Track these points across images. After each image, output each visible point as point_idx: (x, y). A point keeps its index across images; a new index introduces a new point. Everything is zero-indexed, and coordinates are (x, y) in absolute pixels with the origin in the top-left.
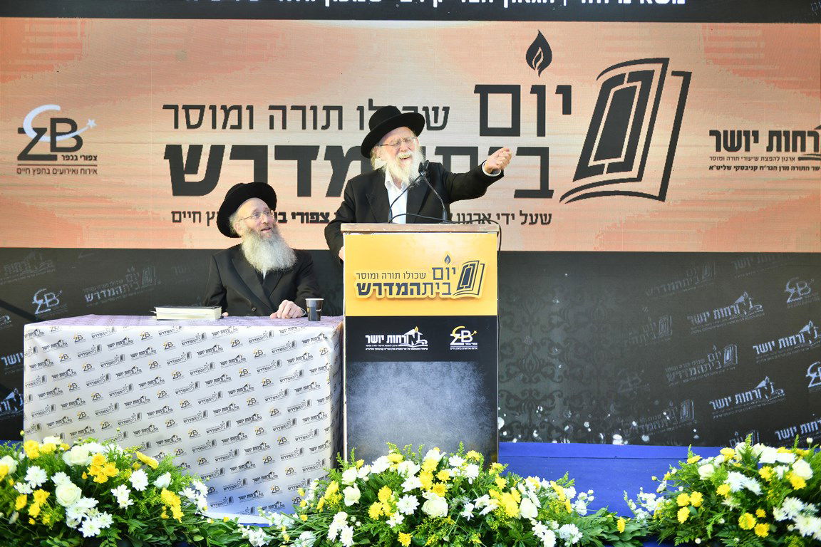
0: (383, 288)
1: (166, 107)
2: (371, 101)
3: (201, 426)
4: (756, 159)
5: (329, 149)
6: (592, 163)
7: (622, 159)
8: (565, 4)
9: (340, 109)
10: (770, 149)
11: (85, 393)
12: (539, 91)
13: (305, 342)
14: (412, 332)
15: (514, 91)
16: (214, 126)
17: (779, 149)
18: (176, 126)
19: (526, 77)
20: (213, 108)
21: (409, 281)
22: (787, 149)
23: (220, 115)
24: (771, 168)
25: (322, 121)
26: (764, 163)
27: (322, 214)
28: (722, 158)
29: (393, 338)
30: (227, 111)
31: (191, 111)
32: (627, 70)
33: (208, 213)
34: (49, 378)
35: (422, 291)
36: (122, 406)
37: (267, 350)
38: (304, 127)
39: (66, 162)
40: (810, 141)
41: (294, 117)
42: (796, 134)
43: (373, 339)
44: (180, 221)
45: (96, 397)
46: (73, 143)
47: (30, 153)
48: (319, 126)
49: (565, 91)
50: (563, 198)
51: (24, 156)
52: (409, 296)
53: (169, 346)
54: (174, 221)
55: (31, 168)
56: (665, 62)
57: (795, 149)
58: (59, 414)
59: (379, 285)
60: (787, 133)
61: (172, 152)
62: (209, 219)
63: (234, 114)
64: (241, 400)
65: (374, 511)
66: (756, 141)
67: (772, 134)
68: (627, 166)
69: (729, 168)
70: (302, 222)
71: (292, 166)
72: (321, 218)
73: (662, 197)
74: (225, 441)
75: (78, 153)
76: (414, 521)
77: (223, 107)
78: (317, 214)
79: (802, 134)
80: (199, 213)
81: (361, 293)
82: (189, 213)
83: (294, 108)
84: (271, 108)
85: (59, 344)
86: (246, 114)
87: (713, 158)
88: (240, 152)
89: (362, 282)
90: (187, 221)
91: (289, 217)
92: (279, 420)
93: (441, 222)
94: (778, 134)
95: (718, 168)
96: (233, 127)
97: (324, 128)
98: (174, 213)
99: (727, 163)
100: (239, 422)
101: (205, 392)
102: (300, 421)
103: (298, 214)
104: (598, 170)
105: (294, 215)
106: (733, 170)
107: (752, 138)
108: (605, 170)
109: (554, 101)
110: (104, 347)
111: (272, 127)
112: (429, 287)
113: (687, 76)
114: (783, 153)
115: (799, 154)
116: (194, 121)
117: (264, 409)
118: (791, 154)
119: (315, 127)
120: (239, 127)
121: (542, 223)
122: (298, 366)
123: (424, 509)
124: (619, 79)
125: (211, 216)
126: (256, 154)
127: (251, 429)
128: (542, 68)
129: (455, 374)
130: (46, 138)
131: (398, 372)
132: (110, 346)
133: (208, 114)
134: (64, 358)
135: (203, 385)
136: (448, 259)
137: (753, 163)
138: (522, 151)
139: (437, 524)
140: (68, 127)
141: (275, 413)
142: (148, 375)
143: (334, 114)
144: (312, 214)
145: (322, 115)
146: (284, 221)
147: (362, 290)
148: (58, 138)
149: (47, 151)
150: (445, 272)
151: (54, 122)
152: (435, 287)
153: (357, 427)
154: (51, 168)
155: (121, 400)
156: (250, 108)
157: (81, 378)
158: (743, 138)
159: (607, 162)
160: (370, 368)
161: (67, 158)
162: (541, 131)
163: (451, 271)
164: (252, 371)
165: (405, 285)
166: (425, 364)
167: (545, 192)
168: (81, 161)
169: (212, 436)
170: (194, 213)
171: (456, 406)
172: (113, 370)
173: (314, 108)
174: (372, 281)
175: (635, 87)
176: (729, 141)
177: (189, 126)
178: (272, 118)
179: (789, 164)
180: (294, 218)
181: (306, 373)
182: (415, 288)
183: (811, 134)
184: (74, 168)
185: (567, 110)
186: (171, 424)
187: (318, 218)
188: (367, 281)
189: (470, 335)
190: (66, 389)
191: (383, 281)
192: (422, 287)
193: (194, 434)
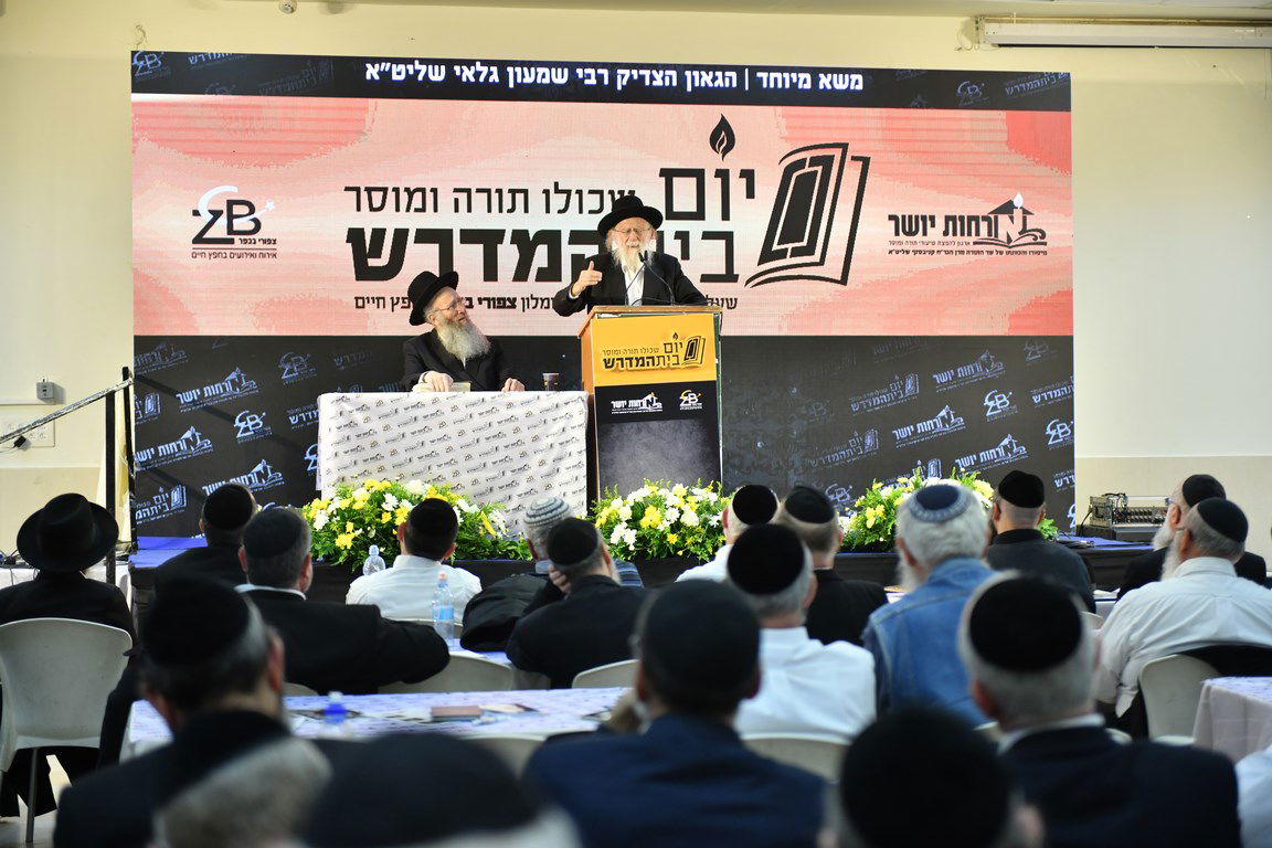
0: (625, 362)
1: (347, 189)
2: (556, 184)
3: (481, 476)
4: (933, 243)
5: (515, 233)
6: (776, 247)
7: (804, 243)
8: (747, 88)
9: (525, 192)
10: (946, 233)
11: (384, 449)
12: (723, 175)
13: (566, 404)
14: (649, 397)
15: (699, 174)
16: (398, 209)
17: (955, 234)
18: (359, 209)
19: (710, 161)
20: (396, 190)
21: (645, 356)
22: (962, 234)
23: (404, 197)
24: (947, 252)
25: (507, 204)
26: (941, 248)
27: (509, 299)
28: (900, 243)
29: (634, 403)
30: (410, 193)
31: (373, 193)
32: (807, 155)
33: (392, 298)
34: (353, 438)
35: (656, 363)
36: (415, 460)
37: (536, 411)
38: (489, 211)
39: (244, 246)
40: (984, 226)
41: (479, 200)
42: (970, 218)
43: (618, 404)
44: (363, 307)
45: (394, 453)
46: (252, 226)
47: (207, 236)
48: (505, 210)
49: (748, 175)
50: (748, 282)
51: (199, 239)
52: (646, 367)
53: (454, 408)
54: (357, 307)
55: (207, 251)
56: (844, 147)
57: (969, 234)
58: (361, 467)
59: (622, 359)
60: (962, 218)
61: (355, 236)
62: (393, 305)
63: (418, 196)
64: (514, 453)
65: (644, 523)
66: (933, 225)
67: (948, 219)
68: (809, 250)
69: (908, 252)
70: (489, 307)
71: (477, 250)
72: (508, 303)
73: (844, 281)
74: (501, 488)
75: (256, 236)
76: (676, 527)
77: (407, 190)
78: (504, 299)
79: (976, 218)
80: (384, 299)
81: (607, 367)
82: (373, 298)
83: (478, 191)
84: (456, 190)
85: (362, 408)
86: (429, 196)
87: (893, 243)
88: (424, 236)
89: (607, 357)
90: (370, 307)
91: (475, 302)
92: (545, 469)
93: (669, 304)
94: (953, 218)
95: (897, 252)
96: (416, 210)
97: (509, 211)
98: (357, 299)
99: (905, 247)
100: (513, 471)
101: (484, 446)
102: (562, 470)
103: (485, 299)
104: (782, 254)
105: (480, 300)
106: (911, 254)
107: (929, 223)
108: (789, 254)
109: (738, 186)
110: (401, 410)
111: (457, 210)
112: (661, 359)
113: (866, 161)
114: (958, 238)
115: (974, 238)
116: (377, 203)
117: (534, 461)
118: (966, 238)
119: (501, 211)
120: (423, 210)
121: (728, 308)
122: (561, 424)
123: (682, 520)
124: (800, 164)
125: (395, 301)
126: (441, 238)
127: (522, 478)
128: (725, 152)
129: (685, 429)
130: (223, 221)
131: (639, 431)
132: (406, 409)
133: (391, 196)
134: (367, 420)
135: (483, 441)
136: (676, 336)
137: (930, 247)
138: (707, 236)
139: (692, 531)
140: (245, 210)
141: (542, 463)
142: (437, 433)
143: (520, 197)
144: (499, 299)
145: (507, 198)
146: (471, 306)
147: (608, 364)
148: (235, 221)
149: (224, 234)
150: (674, 346)
151: (231, 204)
152: (666, 358)
153: (607, 477)
154: (228, 252)
155: (414, 455)
156: (434, 191)
157: (381, 437)
158: (921, 223)
159: (790, 246)
160: (616, 429)
161: (245, 241)
162: (726, 216)
163: (679, 346)
164: (524, 429)
165: (642, 358)
166: (661, 423)
167: (730, 276)
168: (260, 245)
169: (489, 485)
170: (378, 299)
171: (687, 456)
172: (407, 430)
173: (499, 191)
174: (616, 357)
175: (816, 172)
176: (907, 225)
177: (372, 209)
178: (456, 201)
179: (965, 248)
180: (480, 303)
181: (568, 430)
182: (650, 361)
183: (985, 218)
184: (252, 252)
185: (750, 194)
186: (456, 474)
187: (505, 303)
188: (611, 357)
189: (695, 398)
190: (368, 447)
191: (624, 356)
192: (656, 359)
193: (475, 482)
